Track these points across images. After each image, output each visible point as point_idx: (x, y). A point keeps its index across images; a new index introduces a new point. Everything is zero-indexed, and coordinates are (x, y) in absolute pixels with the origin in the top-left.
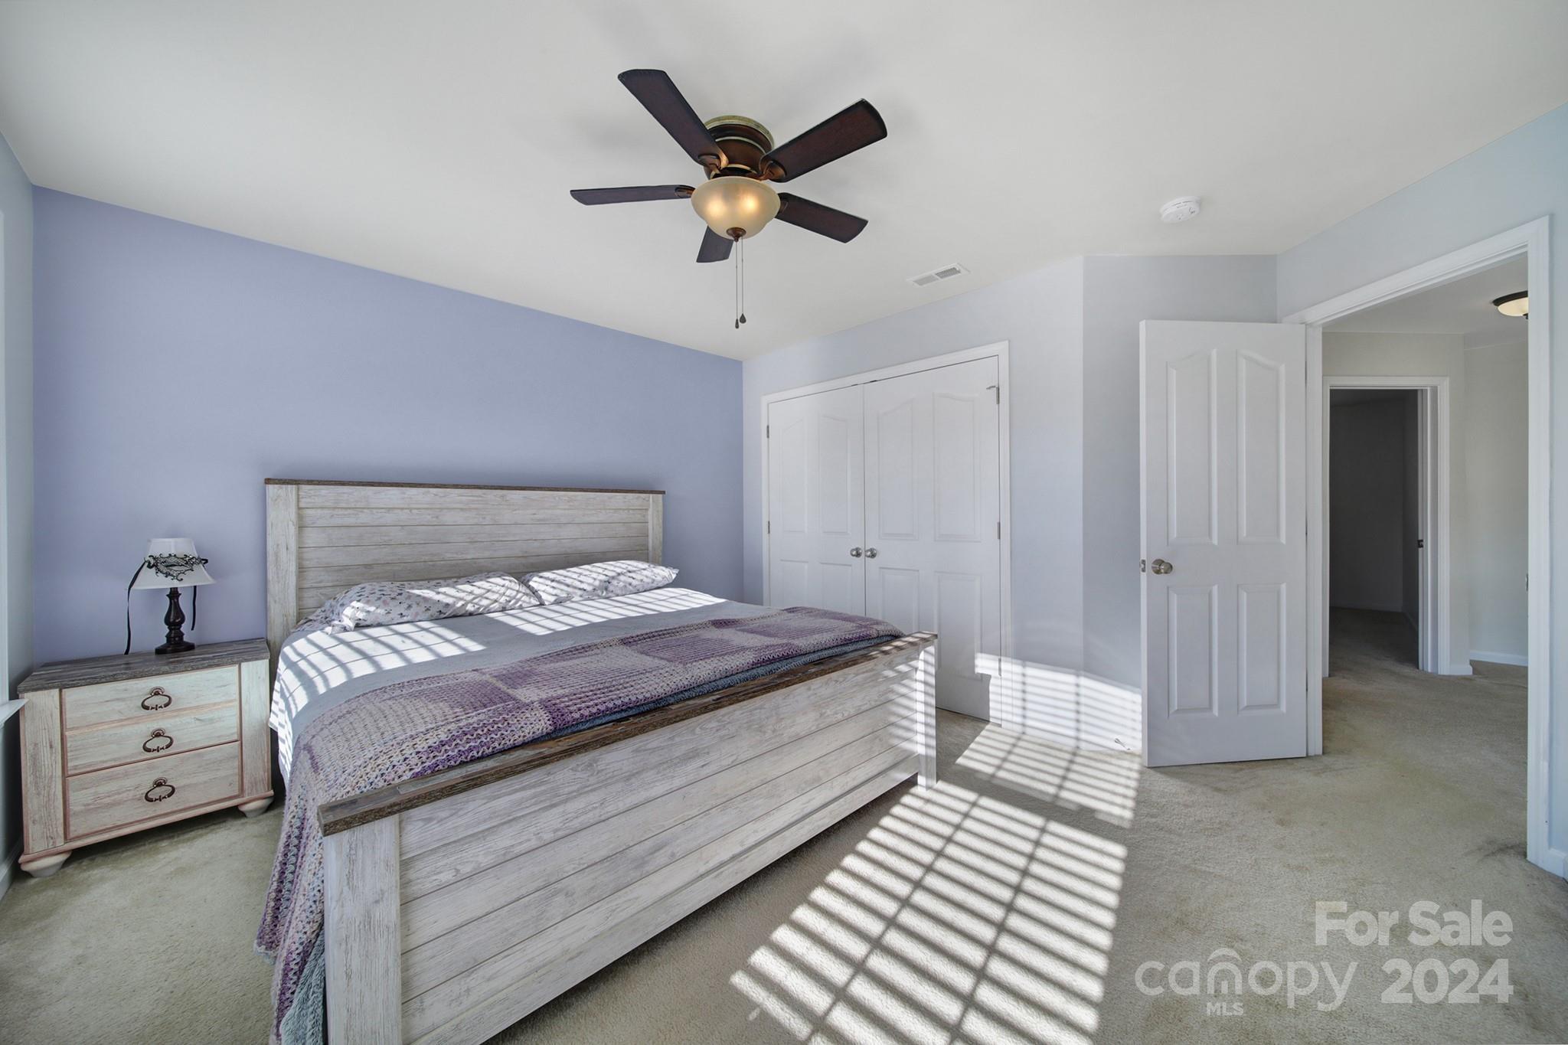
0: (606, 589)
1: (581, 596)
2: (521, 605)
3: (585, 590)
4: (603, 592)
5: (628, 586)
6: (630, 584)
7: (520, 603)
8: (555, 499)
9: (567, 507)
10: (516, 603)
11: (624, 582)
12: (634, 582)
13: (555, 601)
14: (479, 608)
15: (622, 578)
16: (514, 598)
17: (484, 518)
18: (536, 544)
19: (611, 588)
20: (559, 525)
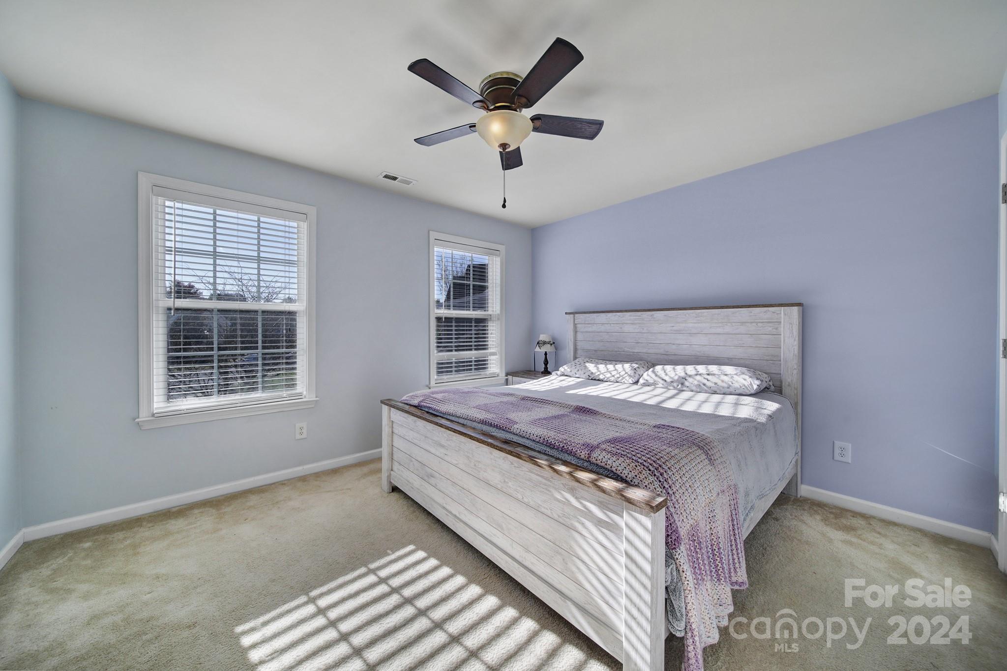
0: (682, 384)
1: (663, 385)
2: (624, 382)
3: (665, 381)
4: (678, 385)
5: (702, 385)
6: (704, 385)
7: (624, 380)
8: (685, 315)
9: (695, 321)
10: (622, 379)
11: (698, 381)
12: (708, 384)
13: (644, 383)
14: (604, 378)
15: (698, 378)
16: (622, 376)
17: (643, 329)
18: (674, 347)
19: (687, 383)
20: (691, 334)
